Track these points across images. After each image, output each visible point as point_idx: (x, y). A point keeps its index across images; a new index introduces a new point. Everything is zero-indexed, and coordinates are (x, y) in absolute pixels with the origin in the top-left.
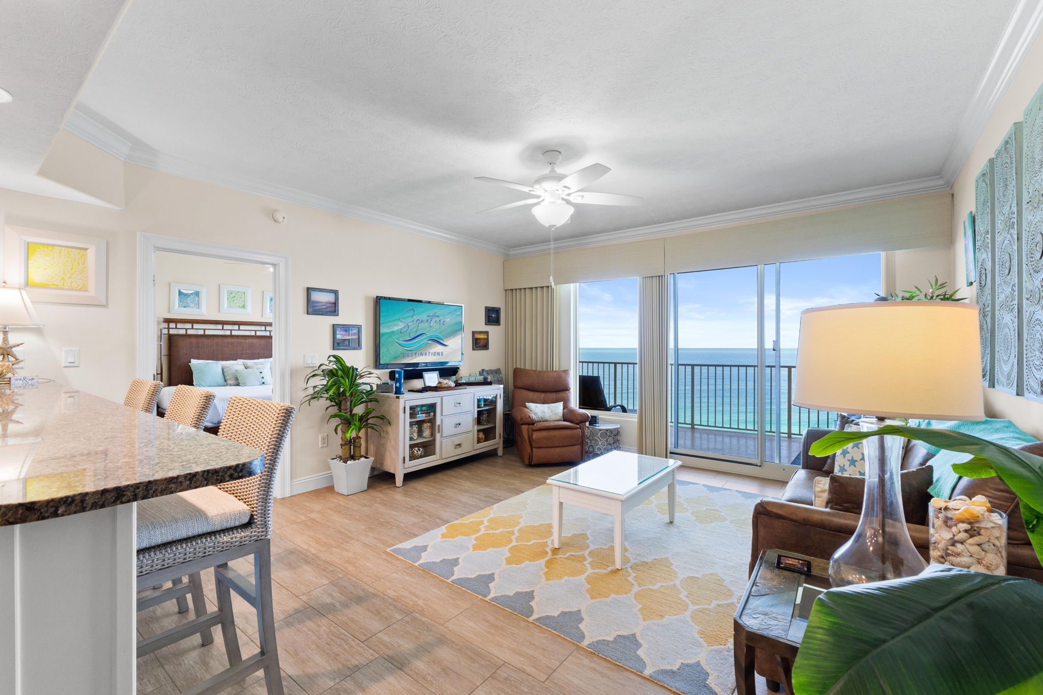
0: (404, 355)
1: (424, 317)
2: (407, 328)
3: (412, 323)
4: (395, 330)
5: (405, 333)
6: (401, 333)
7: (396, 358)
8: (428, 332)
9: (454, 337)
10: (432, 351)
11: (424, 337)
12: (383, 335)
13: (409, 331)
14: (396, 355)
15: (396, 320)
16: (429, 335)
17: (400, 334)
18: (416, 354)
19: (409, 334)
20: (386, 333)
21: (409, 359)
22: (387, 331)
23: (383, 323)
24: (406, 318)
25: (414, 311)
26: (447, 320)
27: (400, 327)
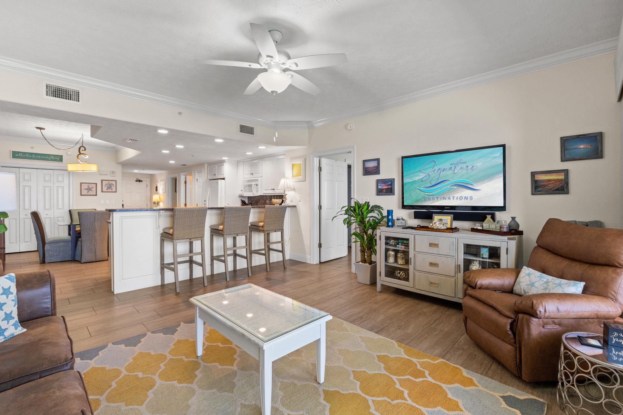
0: (425, 200)
1: (447, 165)
2: (428, 177)
3: (433, 173)
4: (416, 179)
5: (426, 182)
6: (422, 181)
7: (417, 201)
8: (452, 178)
9: (488, 181)
10: (459, 195)
11: (447, 183)
12: (406, 184)
13: (430, 179)
14: (418, 199)
15: (417, 172)
16: (452, 181)
17: (421, 183)
18: (437, 198)
19: (430, 182)
20: (408, 183)
21: (431, 202)
22: (409, 181)
23: (406, 176)
24: (427, 169)
25: (435, 162)
26: (479, 165)
27: (421, 177)
